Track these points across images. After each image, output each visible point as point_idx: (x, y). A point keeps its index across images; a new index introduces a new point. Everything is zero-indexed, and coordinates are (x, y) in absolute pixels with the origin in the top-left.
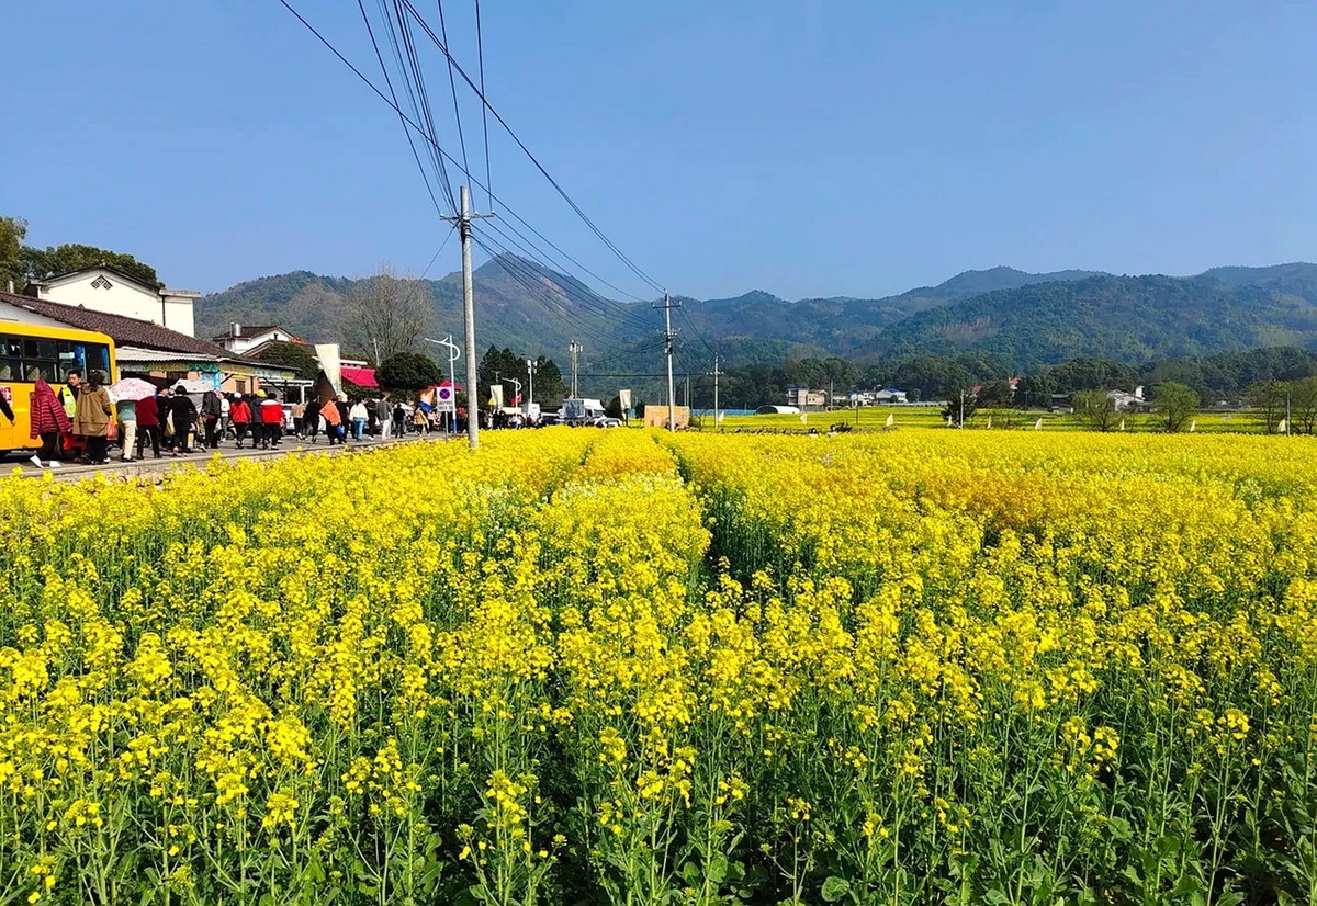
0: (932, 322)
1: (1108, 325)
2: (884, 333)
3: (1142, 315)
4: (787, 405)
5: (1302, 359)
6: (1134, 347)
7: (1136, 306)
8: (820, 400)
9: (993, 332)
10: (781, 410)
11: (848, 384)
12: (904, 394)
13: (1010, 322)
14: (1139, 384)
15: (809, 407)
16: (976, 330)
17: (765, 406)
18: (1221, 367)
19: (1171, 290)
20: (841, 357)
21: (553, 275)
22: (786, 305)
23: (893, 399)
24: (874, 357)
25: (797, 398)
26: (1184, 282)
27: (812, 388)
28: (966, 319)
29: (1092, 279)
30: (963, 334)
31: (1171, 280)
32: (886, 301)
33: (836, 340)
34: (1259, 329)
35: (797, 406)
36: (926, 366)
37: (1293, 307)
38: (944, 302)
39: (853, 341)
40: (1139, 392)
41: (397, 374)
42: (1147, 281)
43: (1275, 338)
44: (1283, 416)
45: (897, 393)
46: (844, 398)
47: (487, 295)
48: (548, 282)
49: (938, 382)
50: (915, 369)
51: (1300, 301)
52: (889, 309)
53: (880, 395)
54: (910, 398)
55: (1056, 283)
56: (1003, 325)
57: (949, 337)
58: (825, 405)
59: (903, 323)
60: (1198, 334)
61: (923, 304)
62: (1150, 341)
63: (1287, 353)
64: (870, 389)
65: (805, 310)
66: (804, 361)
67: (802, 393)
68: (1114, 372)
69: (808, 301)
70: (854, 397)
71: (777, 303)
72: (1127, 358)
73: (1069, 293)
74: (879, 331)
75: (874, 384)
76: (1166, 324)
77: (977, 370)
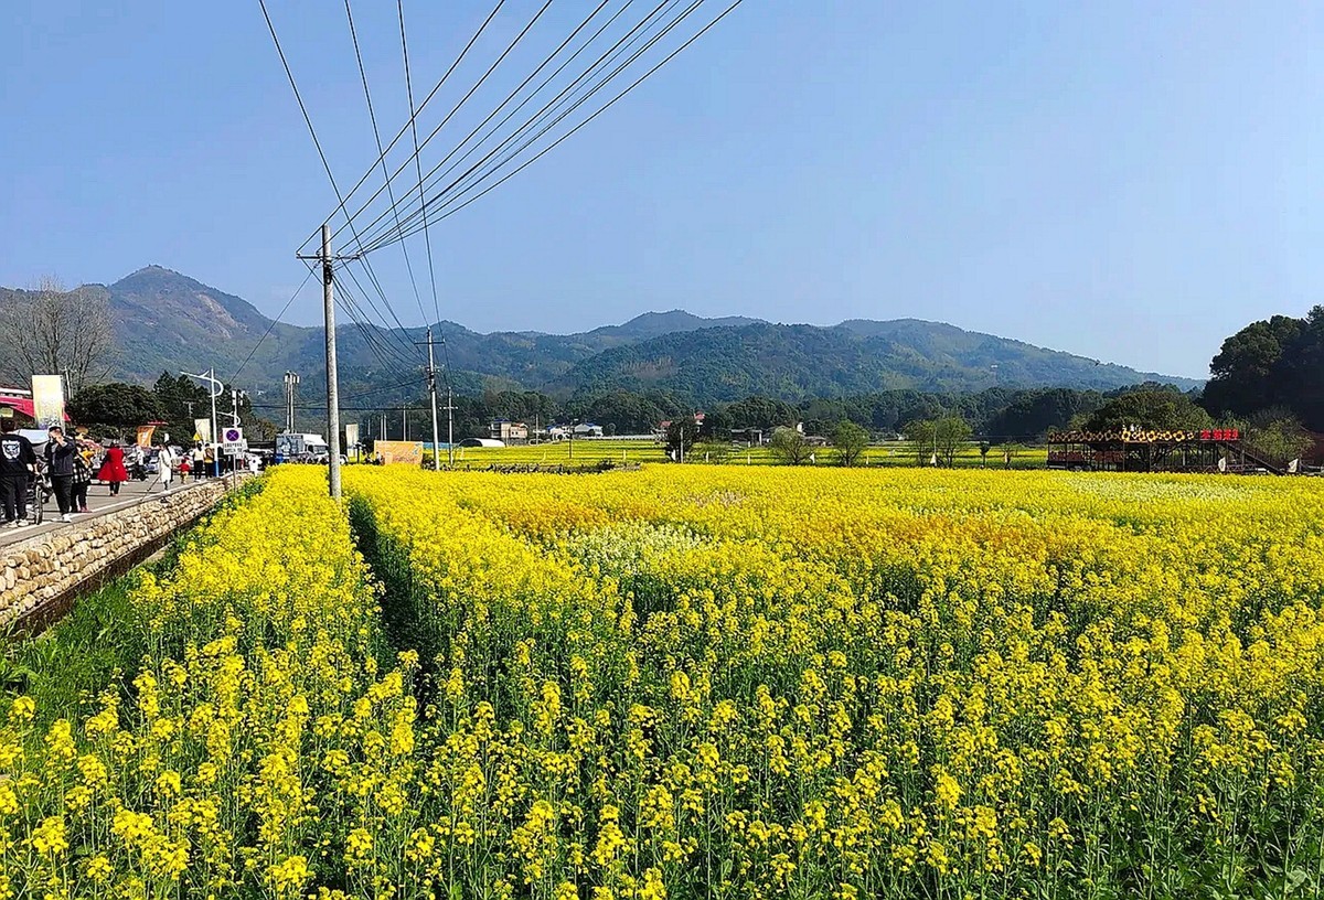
0: (619, 359)
1: (768, 367)
2: (576, 369)
3: (795, 359)
4: (489, 438)
5: (918, 400)
6: (791, 389)
7: (790, 351)
8: (523, 434)
9: (674, 371)
10: (486, 443)
11: (547, 417)
12: (600, 428)
13: (688, 362)
14: (800, 420)
15: (512, 440)
16: (658, 369)
17: (468, 439)
18: (860, 407)
19: (816, 338)
20: (537, 390)
21: (214, 294)
22: (478, 337)
23: (591, 433)
24: (568, 392)
25: (500, 431)
26: (825, 331)
27: (513, 421)
28: (650, 358)
29: (753, 326)
30: (650, 373)
31: (817, 329)
32: (575, 338)
33: (528, 374)
34: (885, 374)
35: (500, 439)
36: (619, 402)
37: (908, 356)
38: (629, 341)
39: (545, 375)
40: (800, 428)
41: (111, 409)
42: (798, 329)
43: (898, 382)
44: (931, 450)
45: (594, 428)
46: (544, 431)
47: (131, 312)
48: (209, 302)
49: (631, 417)
50: (609, 405)
51: (913, 351)
52: (578, 346)
53: (578, 429)
54: (606, 432)
55: (725, 328)
56: (682, 365)
57: (635, 374)
58: (528, 438)
59: (592, 359)
60: (839, 377)
61: (610, 342)
62: (802, 383)
63: (908, 395)
64: (567, 423)
65: (497, 344)
66: (503, 394)
67: (505, 427)
68: (780, 409)
69: (499, 334)
70: (554, 430)
71: (468, 335)
72: (785, 397)
73: (737, 338)
74: (571, 366)
75: (572, 418)
76: (813, 368)
77: (662, 405)
